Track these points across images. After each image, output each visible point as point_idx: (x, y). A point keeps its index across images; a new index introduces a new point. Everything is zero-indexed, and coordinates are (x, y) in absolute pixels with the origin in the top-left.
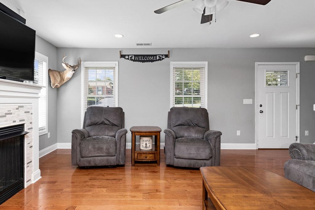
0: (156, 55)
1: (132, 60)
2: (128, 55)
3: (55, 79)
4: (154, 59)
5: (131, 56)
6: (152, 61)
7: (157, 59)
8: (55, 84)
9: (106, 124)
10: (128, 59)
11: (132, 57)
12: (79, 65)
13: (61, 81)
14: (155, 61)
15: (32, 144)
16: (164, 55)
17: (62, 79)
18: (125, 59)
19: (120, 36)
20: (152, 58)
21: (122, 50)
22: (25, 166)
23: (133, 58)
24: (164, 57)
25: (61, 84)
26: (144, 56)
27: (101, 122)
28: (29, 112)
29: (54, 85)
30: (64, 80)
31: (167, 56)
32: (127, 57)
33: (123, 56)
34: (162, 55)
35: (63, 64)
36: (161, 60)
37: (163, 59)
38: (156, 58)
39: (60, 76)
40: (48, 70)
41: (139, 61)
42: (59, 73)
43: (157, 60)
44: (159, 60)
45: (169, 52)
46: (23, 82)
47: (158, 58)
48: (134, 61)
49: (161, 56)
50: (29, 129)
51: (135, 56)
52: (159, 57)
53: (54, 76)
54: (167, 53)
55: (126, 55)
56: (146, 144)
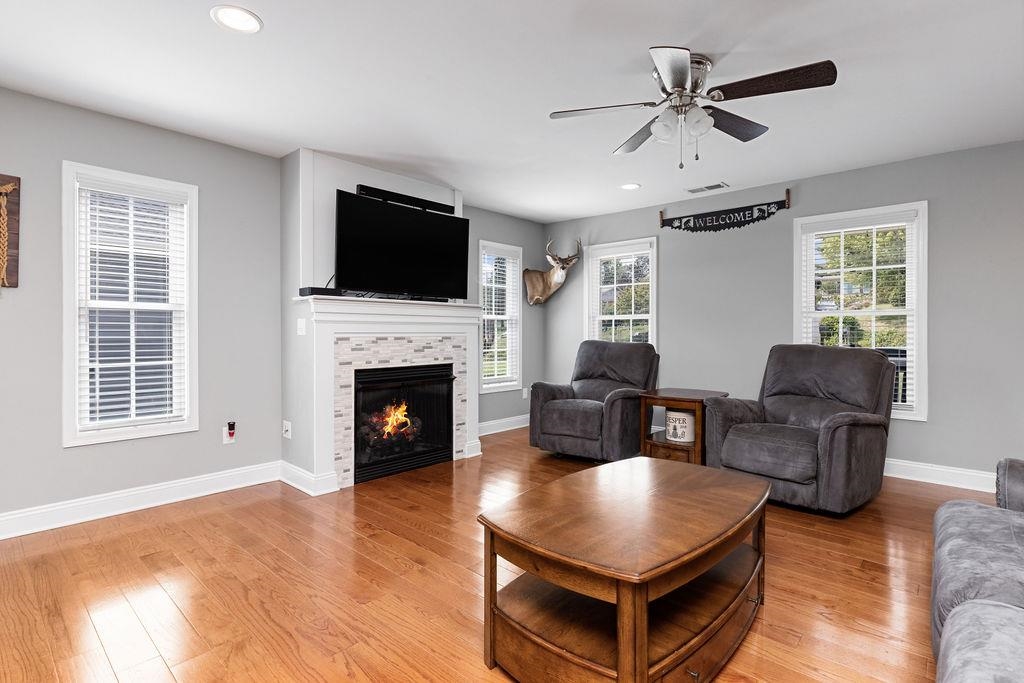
0: (750, 208)
1: (688, 228)
2: (680, 219)
3: (534, 287)
4: (745, 218)
5: (685, 220)
6: (740, 224)
7: (755, 217)
8: (534, 296)
9: (610, 379)
10: (679, 227)
11: (688, 221)
12: (579, 255)
13: (544, 291)
14: (748, 222)
15: (466, 397)
16: (775, 203)
17: (546, 285)
18: (673, 227)
19: (635, 187)
20: (739, 217)
21: (665, 210)
22: (454, 427)
23: (691, 224)
24: (773, 210)
25: (545, 297)
26: (718, 214)
27: (600, 373)
28: (460, 347)
29: (532, 298)
30: (550, 288)
31: (781, 205)
32: (677, 224)
33: (666, 223)
34: (769, 205)
35: (548, 257)
36: (764, 218)
37: (770, 214)
38: (752, 214)
39: (544, 280)
40: (524, 272)
41: (706, 228)
42: (542, 274)
43: (753, 221)
44: (758, 219)
45: (788, 191)
46: (447, 301)
47: (756, 214)
48: (694, 229)
49: (765, 207)
50: (460, 372)
51: (696, 217)
52: (760, 210)
53: (532, 282)
54: (783, 197)
55: (674, 219)
56: (675, 429)
